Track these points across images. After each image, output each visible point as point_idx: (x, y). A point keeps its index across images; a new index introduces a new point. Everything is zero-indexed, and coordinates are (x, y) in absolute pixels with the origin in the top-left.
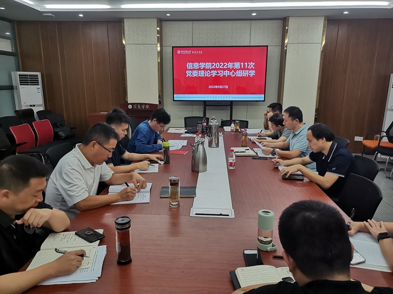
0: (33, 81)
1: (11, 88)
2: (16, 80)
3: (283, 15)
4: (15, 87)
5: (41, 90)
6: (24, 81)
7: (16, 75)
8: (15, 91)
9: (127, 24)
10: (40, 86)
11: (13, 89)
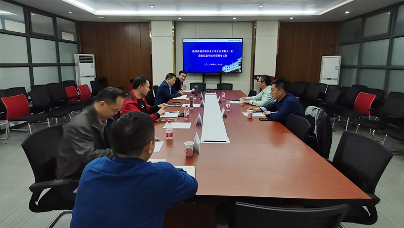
0: (89, 60)
1: (73, 65)
2: (77, 60)
3: (252, 20)
4: (76, 64)
5: (94, 66)
6: (83, 60)
7: (77, 57)
8: (76, 67)
9: (153, 24)
10: (94, 64)
11: (75, 65)
